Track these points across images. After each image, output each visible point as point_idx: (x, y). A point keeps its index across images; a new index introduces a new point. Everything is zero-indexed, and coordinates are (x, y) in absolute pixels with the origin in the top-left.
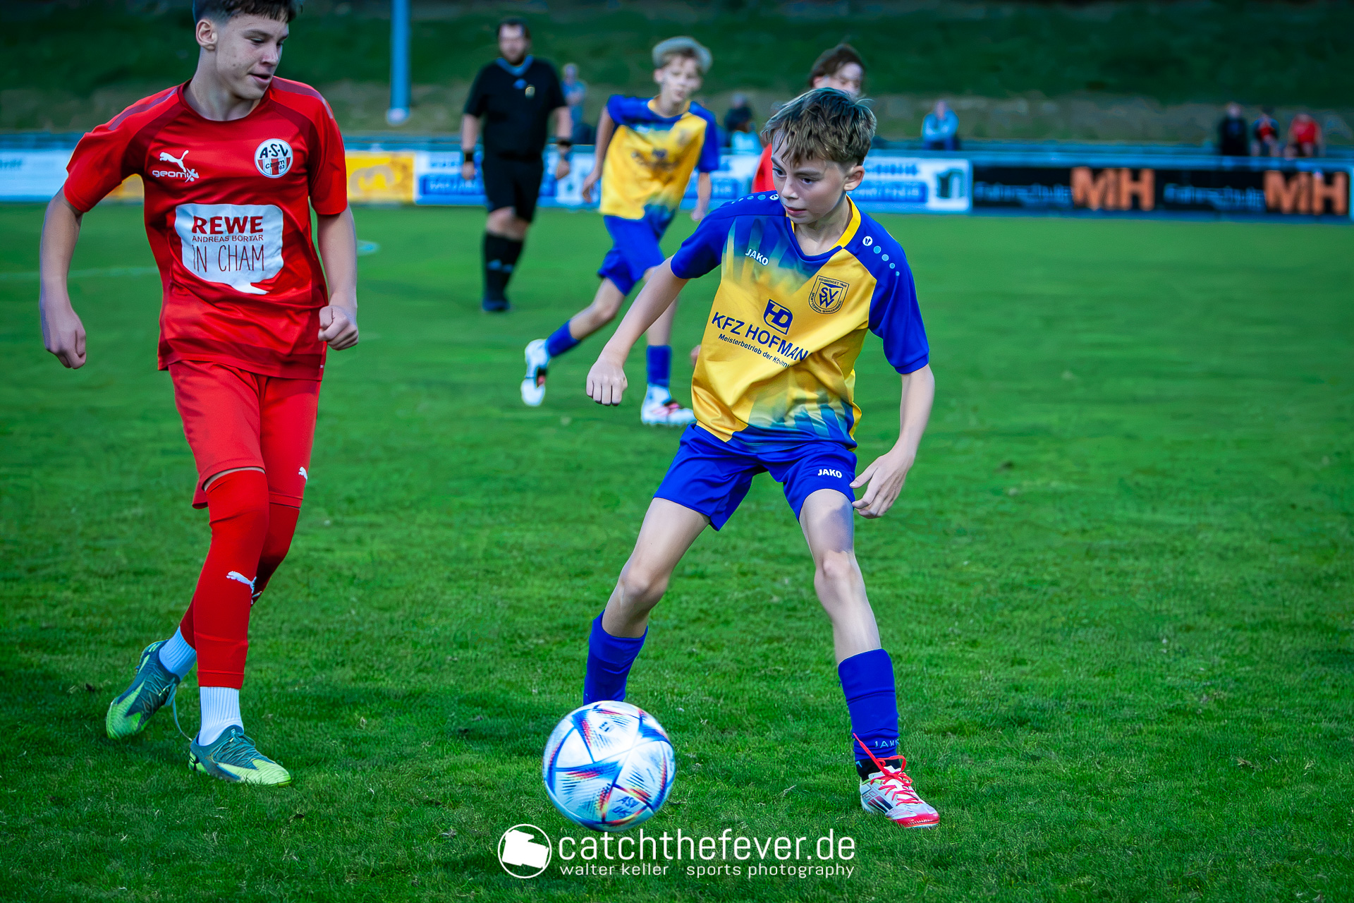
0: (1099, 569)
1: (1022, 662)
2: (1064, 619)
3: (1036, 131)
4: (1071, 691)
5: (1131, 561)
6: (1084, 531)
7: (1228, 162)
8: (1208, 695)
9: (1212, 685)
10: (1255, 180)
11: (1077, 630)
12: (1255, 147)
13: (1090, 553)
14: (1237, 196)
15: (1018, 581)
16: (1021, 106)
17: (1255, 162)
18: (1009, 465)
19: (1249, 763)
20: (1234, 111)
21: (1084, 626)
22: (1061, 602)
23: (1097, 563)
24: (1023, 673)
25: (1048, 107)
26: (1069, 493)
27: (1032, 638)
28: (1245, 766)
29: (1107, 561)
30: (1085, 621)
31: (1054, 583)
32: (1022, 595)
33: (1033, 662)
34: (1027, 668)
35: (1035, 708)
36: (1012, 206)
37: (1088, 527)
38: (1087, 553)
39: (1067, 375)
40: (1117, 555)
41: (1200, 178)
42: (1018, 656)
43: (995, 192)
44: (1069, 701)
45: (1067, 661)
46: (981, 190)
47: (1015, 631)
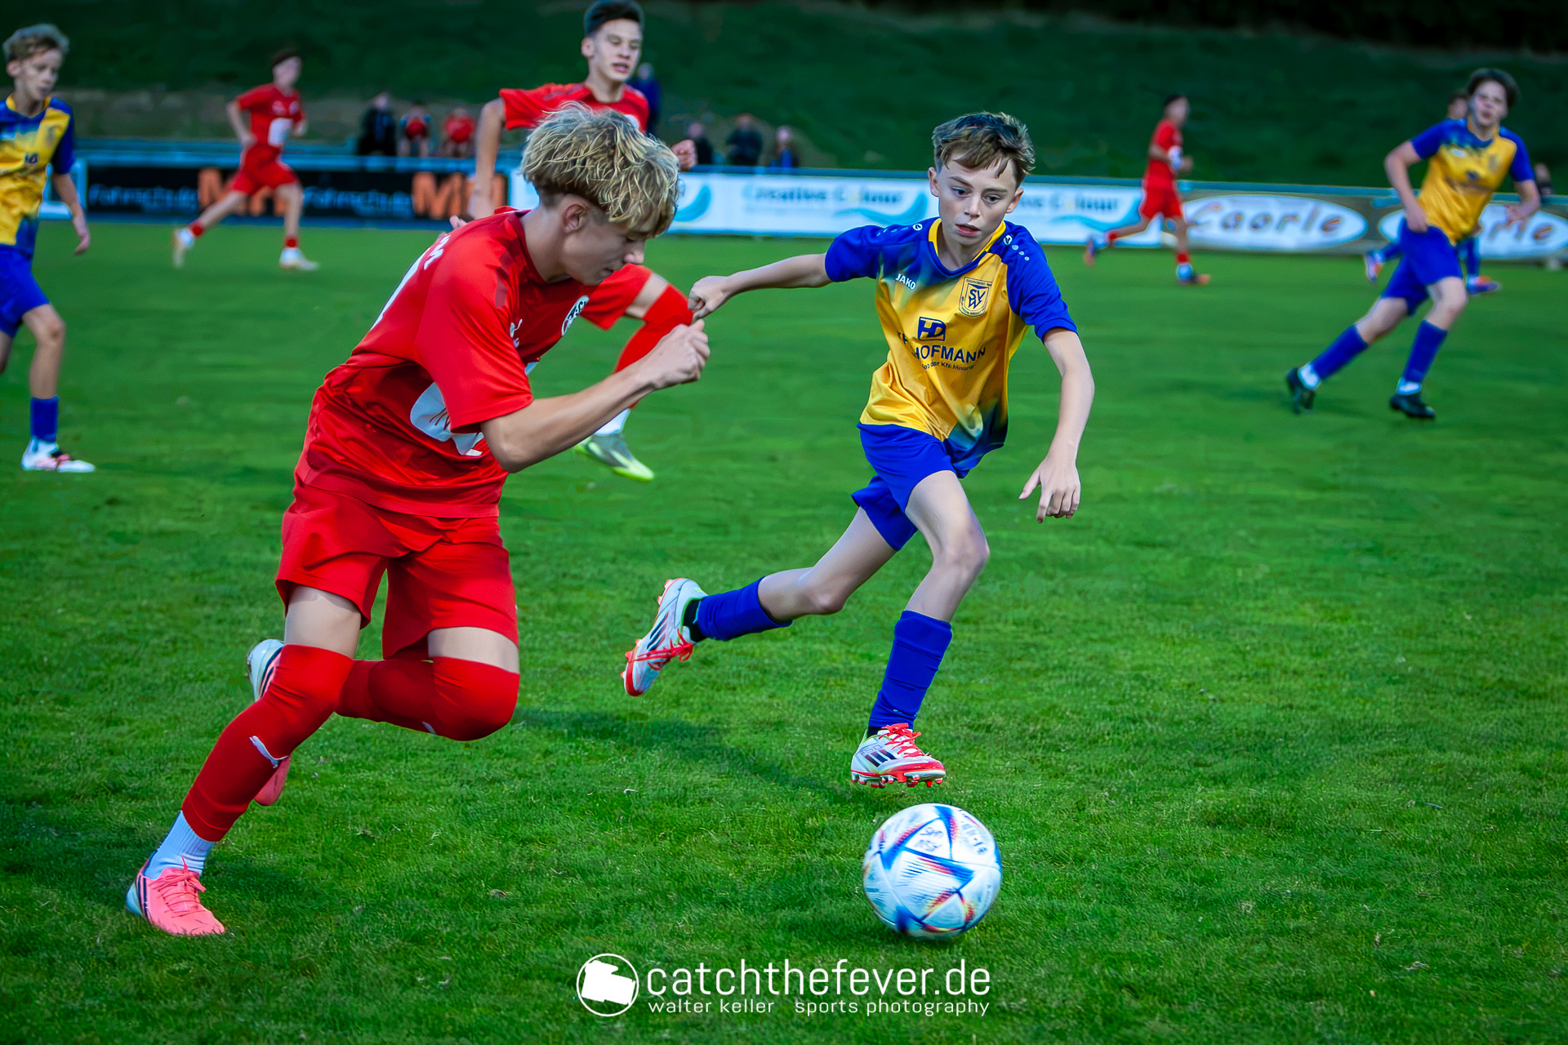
0: (208, 617)
1: (118, 722)
2: (168, 674)
3: (158, 127)
4: (172, 754)
5: (245, 607)
6: (193, 575)
7: (375, 162)
8: (326, 757)
9: (331, 746)
10: (402, 183)
11: (181, 686)
12: (403, 146)
13: (199, 600)
14: (383, 200)
15: (118, 630)
16: (143, 99)
17: (402, 163)
18: (112, 502)
19: (369, 833)
20: (382, 102)
21: (190, 681)
22: (164, 654)
23: (207, 610)
24: (120, 735)
25: (173, 100)
26: (177, 533)
27: (130, 694)
28: (364, 835)
29: (218, 608)
30: (191, 676)
31: (159, 633)
32: (122, 646)
33: (130, 722)
34: (125, 728)
35: (130, 774)
36: (131, 210)
37: (199, 570)
38: (196, 599)
39: (182, 401)
40: (229, 601)
41: (340, 180)
42: (113, 714)
43: (113, 196)
44: (169, 765)
45: (169, 719)
46: (95, 193)
47: (112, 686)
